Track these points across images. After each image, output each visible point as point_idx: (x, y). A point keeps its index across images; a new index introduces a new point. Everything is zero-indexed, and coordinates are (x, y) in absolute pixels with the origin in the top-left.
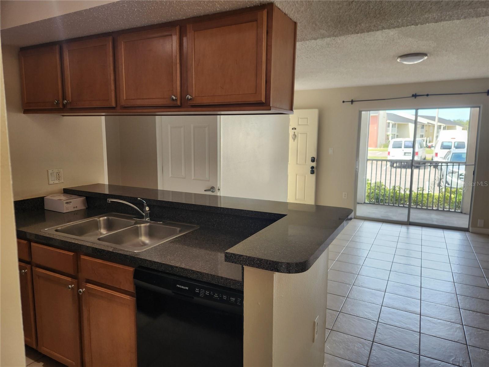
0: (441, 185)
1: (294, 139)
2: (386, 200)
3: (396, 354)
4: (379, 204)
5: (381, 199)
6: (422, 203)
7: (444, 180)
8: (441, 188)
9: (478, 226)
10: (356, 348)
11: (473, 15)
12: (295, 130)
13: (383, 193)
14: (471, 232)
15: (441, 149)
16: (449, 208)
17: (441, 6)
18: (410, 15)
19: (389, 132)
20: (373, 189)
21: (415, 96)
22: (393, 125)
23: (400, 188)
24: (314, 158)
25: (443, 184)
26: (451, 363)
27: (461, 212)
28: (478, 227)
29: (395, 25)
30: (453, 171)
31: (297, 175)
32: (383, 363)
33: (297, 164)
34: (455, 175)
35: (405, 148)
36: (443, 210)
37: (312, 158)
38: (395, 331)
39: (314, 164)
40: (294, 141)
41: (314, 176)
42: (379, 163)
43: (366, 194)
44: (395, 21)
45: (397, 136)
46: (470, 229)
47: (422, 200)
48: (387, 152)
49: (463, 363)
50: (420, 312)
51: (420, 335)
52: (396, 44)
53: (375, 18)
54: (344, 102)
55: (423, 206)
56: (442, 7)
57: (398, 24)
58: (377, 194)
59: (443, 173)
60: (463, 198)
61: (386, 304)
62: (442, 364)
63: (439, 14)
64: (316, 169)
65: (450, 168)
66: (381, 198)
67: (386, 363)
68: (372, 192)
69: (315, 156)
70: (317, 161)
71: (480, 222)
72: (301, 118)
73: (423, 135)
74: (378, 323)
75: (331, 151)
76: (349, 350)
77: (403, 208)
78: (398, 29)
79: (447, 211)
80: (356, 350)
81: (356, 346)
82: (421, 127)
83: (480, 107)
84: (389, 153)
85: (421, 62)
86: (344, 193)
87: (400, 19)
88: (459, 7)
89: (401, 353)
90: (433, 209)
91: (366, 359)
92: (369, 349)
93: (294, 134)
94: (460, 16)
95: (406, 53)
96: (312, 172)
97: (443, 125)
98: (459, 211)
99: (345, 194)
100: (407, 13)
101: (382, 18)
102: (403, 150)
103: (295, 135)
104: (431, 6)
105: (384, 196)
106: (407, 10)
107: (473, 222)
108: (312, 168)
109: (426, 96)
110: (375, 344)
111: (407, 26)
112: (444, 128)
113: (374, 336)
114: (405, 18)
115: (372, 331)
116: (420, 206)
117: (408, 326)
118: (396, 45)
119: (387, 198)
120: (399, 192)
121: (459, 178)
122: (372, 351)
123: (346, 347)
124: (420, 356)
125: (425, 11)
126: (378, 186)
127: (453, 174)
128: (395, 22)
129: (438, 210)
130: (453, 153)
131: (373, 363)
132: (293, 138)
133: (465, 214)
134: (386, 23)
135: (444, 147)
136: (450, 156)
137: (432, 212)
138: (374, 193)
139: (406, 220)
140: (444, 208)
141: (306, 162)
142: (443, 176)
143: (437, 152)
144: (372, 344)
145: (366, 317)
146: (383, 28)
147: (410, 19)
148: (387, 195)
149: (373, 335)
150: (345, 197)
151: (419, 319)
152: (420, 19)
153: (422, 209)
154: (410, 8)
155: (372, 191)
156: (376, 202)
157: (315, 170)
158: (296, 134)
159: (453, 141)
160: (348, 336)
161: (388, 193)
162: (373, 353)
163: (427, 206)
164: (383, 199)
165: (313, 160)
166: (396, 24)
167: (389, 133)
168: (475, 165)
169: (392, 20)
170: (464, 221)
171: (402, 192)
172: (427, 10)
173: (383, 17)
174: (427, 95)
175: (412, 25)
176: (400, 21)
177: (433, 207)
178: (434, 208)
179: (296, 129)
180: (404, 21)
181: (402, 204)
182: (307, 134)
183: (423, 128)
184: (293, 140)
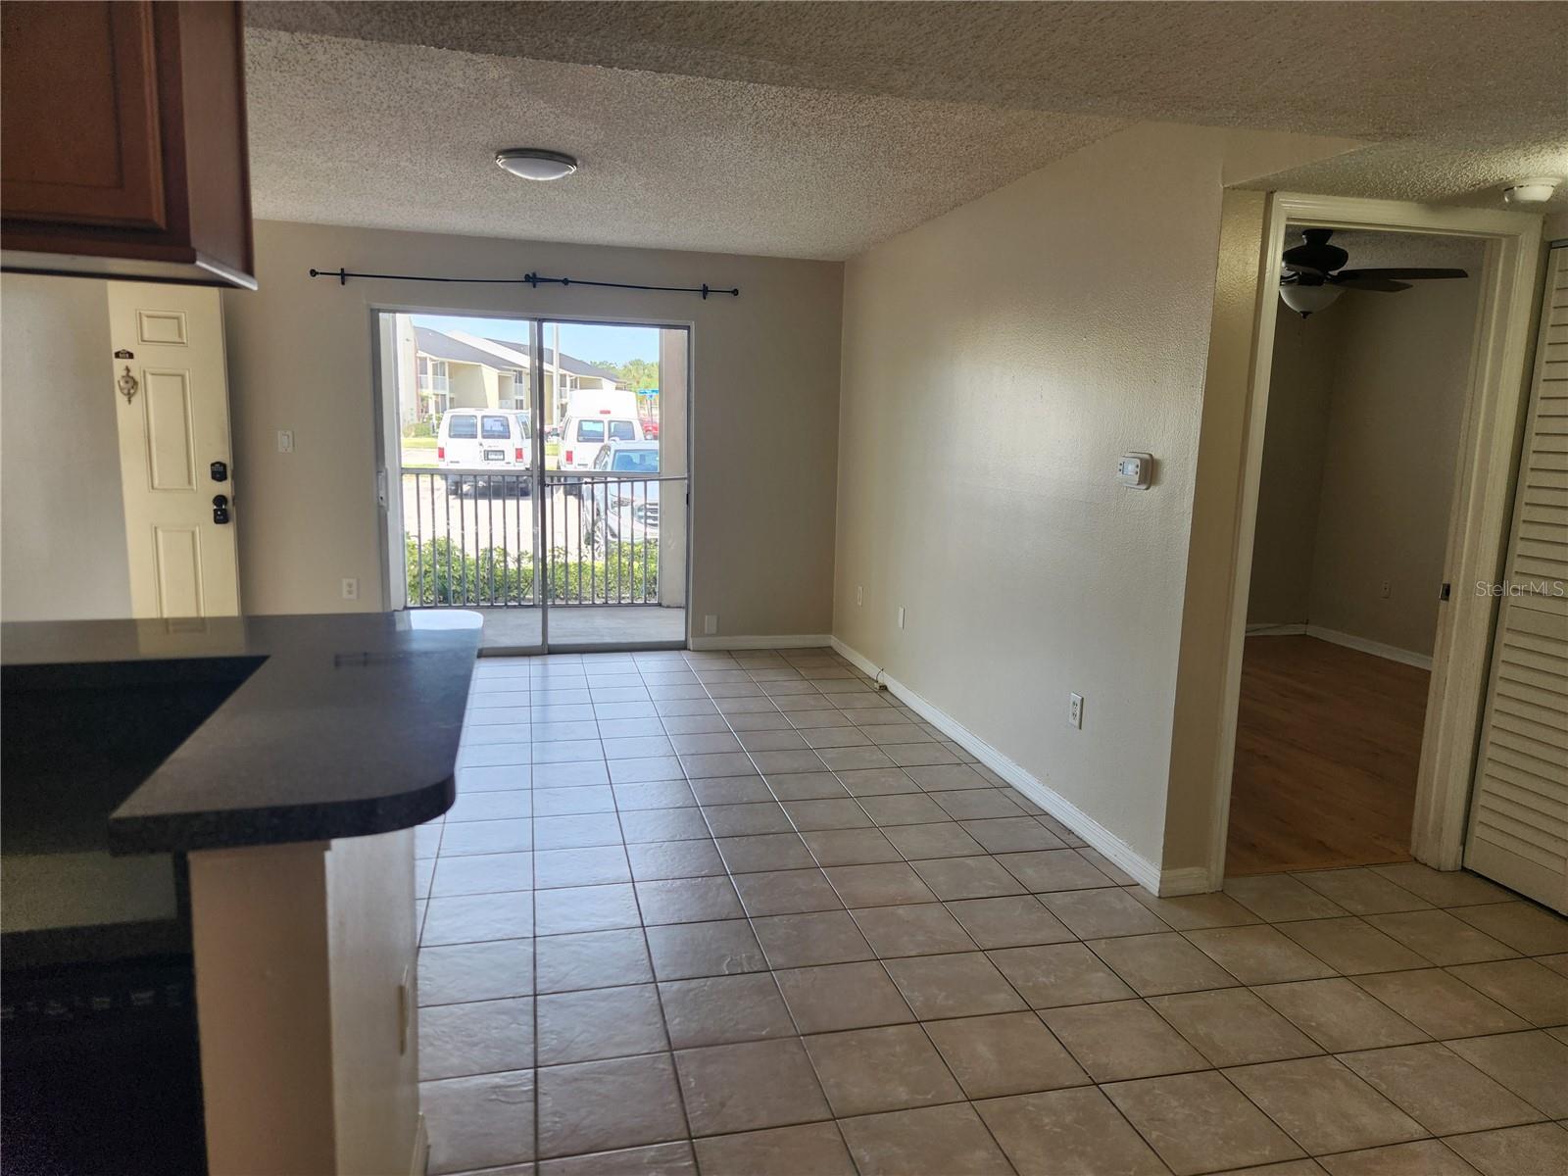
0: (596, 538)
1: (129, 394)
2: (468, 591)
3: (603, 1004)
4: (450, 606)
5: (455, 592)
6: (567, 592)
7: (601, 524)
8: (596, 546)
9: (706, 632)
10: (494, 1031)
11: (743, 75)
12: (130, 360)
13: (456, 571)
14: (694, 651)
15: (578, 441)
16: (633, 598)
17: (685, 27)
18: (602, 33)
19: (427, 388)
20: (427, 563)
21: (532, 279)
22: (435, 366)
23: (505, 553)
24: (224, 466)
25: (599, 537)
26: (727, 973)
27: (660, 605)
28: (708, 635)
29: (555, 51)
30: (619, 498)
31: (156, 528)
32: (577, 1040)
33: (153, 487)
34: (626, 511)
35: (484, 437)
36: (619, 605)
37: (213, 465)
38: (584, 946)
39: (225, 488)
40: (130, 401)
41: (227, 532)
42: (425, 480)
43: (408, 580)
44: (559, 38)
45: (452, 399)
46: (691, 645)
47: (567, 583)
48: (437, 451)
49: (749, 964)
50: (629, 874)
51: (645, 933)
52: (498, 110)
53: (508, 13)
54: (313, 273)
55: (570, 599)
56: (685, 30)
57: (564, 49)
58: (439, 578)
59: (598, 504)
60: (661, 568)
61: (545, 881)
62: (708, 983)
63: (672, 50)
64: (234, 504)
65: (613, 488)
66: (453, 588)
67: (582, 1037)
68: (426, 572)
69: (225, 457)
70: (233, 478)
71: (710, 623)
72: (148, 317)
73: (522, 401)
74: (535, 941)
75: (283, 441)
76: (475, 1044)
77: (520, 610)
78: (559, 64)
79: (627, 605)
80: (496, 1035)
81: (494, 1025)
82: (513, 378)
83: (688, 328)
84: (442, 454)
85: (557, 180)
86: (345, 582)
87: (571, 36)
88: (724, 42)
89: (611, 995)
90: (594, 605)
91: (529, 1049)
92: (530, 1019)
93: (128, 375)
94: (716, 68)
95: (521, 145)
96: (221, 517)
97: (570, 376)
98: (654, 601)
99: (350, 585)
100: (597, 22)
101: (527, 19)
102: (481, 445)
103: (132, 378)
104: (662, 22)
105: (461, 581)
106: (600, 15)
107: (695, 626)
108: (220, 500)
109: (561, 284)
110: (543, 1001)
111: (586, 62)
112: (574, 386)
113: (535, 979)
114: (588, 38)
115: (526, 969)
116: (561, 599)
117: (612, 919)
118: (499, 113)
119: (472, 587)
120: (502, 564)
121: (635, 519)
122: (539, 1020)
123: (464, 1039)
124: (657, 987)
125: (643, 31)
126: (443, 551)
127: (622, 508)
128: (557, 41)
129: (606, 604)
130: (616, 451)
131: (552, 1050)
132: (126, 391)
133: (668, 607)
134: (533, 37)
135: (585, 437)
136: (609, 460)
137: (593, 611)
138: (431, 574)
139: (538, 641)
140: (620, 598)
141: (190, 482)
142: (598, 514)
143: (570, 450)
144: (535, 1001)
145: (499, 936)
146: (520, 51)
147: (598, 43)
148: (471, 578)
149: (532, 976)
150: (350, 592)
151: (633, 894)
152: (622, 52)
153: (567, 606)
154: (611, 11)
155: (423, 569)
156: (440, 602)
157: (230, 507)
158: (135, 374)
159: (606, 418)
160: (462, 1009)
161: (471, 570)
162: (544, 1024)
163: (578, 597)
164: (459, 589)
165: (219, 473)
166: (560, 48)
167: (428, 391)
168: (689, 478)
169: (552, 30)
170: (673, 626)
171: (512, 566)
172: (649, 30)
173: (531, 17)
174: (566, 282)
175: (599, 62)
176: (571, 41)
177: (593, 600)
178: (598, 601)
179: (135, 356)
180: (582, 45)
181: (514, 598)
182: (183, 377)
183: (521, 382)
184: (126, 399)
